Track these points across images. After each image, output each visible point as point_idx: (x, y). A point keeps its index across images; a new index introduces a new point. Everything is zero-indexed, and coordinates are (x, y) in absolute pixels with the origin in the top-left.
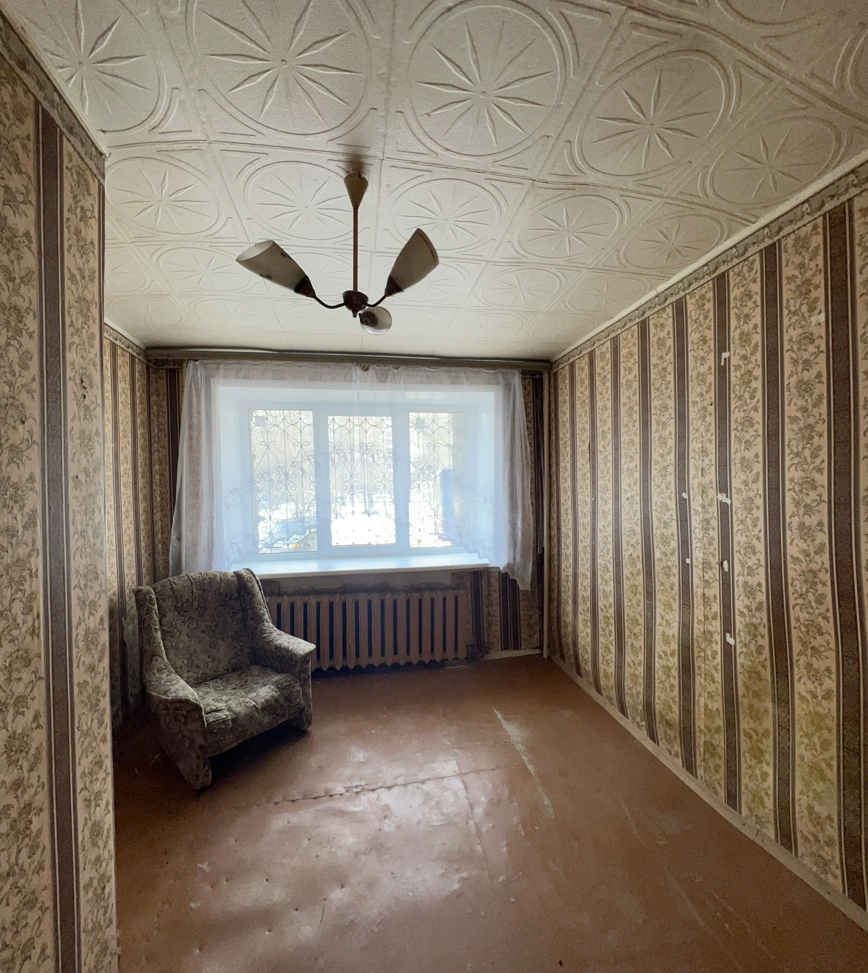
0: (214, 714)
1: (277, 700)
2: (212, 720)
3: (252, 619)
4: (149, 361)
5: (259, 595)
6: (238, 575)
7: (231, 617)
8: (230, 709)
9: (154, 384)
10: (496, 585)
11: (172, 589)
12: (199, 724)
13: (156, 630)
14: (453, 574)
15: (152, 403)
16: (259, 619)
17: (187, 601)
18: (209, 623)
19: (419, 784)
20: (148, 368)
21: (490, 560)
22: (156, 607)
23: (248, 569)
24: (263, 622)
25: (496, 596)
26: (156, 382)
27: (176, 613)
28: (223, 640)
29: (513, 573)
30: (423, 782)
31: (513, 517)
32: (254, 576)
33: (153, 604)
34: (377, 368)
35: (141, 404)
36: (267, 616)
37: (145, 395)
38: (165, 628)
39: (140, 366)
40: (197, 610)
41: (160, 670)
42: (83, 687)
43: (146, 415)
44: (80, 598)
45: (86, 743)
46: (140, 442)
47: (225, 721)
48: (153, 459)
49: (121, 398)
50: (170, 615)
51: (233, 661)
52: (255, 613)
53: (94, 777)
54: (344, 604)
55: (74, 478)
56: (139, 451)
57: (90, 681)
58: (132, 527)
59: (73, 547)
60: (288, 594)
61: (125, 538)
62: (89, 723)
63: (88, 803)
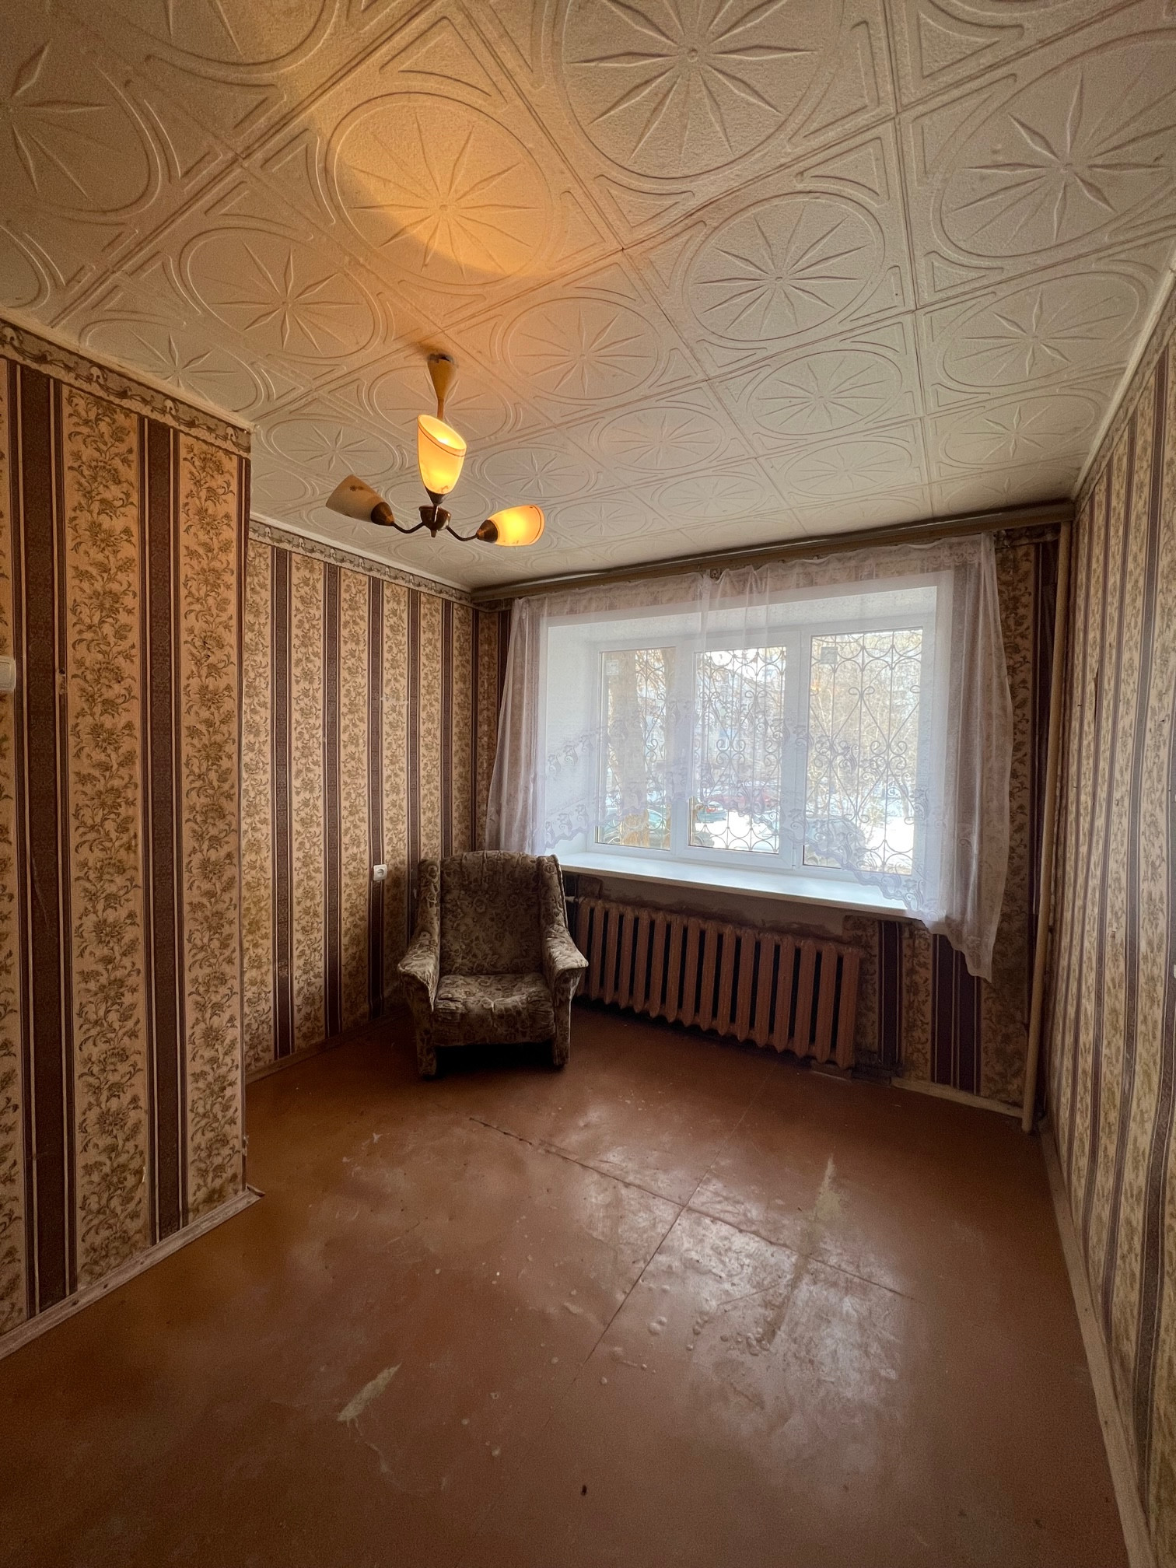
0: (446, 1002)
1: (519, 1013)
2: (441, 1006)
4: (478, 606)
5: (558, 890)
6: (539, 861)
7: (526, 910)
8: (464, 1004)
9: (486, 631)
10: (927, 956)
11: (460, 864)
12: (425, 1006)
13: (431, 905)
14: (847, 918)
15: (480, 653)
16: (551, 919)
17: (476, 880)
18: (498, 911)
19: (620, 1185)
20: (476, 613)
21: (908, 904)
22: (437, 880)
23: (553, 856)
24: (553, 922)
25: (925, 976)
26: (489, 628)
27: (463, 893)
28: (511, 934)
29: (959, 937)
30: (627, 1185)
31: (964, 829)
32: (557, 865)
33: (434, 877)
34: (732, 572)
35: (461, 654)
36: (561, 917)
37: (468, 646)
38: (448, 906)
39: (461, 613)
40: (487, 893)
41: (421, 946)
42: (196, 907)
43: (470, 668)
44: (194, 831)
45: (200, 956)
46: (456, 700)
47: (453, 1013)
48: (480, 718)
49: (425, 651)
50: (455, 893)
51: (516, 961)
52: (547, 910)
53: (212, 989)
54: (669, 927)
55: (188, 728)
56: (455, 708)
57: (208, 904)
58: (438, 794)
59: (185, 786)
60: (607, 899)
61: (424, 804)
62: (206, 940)
63: (201, 1007)
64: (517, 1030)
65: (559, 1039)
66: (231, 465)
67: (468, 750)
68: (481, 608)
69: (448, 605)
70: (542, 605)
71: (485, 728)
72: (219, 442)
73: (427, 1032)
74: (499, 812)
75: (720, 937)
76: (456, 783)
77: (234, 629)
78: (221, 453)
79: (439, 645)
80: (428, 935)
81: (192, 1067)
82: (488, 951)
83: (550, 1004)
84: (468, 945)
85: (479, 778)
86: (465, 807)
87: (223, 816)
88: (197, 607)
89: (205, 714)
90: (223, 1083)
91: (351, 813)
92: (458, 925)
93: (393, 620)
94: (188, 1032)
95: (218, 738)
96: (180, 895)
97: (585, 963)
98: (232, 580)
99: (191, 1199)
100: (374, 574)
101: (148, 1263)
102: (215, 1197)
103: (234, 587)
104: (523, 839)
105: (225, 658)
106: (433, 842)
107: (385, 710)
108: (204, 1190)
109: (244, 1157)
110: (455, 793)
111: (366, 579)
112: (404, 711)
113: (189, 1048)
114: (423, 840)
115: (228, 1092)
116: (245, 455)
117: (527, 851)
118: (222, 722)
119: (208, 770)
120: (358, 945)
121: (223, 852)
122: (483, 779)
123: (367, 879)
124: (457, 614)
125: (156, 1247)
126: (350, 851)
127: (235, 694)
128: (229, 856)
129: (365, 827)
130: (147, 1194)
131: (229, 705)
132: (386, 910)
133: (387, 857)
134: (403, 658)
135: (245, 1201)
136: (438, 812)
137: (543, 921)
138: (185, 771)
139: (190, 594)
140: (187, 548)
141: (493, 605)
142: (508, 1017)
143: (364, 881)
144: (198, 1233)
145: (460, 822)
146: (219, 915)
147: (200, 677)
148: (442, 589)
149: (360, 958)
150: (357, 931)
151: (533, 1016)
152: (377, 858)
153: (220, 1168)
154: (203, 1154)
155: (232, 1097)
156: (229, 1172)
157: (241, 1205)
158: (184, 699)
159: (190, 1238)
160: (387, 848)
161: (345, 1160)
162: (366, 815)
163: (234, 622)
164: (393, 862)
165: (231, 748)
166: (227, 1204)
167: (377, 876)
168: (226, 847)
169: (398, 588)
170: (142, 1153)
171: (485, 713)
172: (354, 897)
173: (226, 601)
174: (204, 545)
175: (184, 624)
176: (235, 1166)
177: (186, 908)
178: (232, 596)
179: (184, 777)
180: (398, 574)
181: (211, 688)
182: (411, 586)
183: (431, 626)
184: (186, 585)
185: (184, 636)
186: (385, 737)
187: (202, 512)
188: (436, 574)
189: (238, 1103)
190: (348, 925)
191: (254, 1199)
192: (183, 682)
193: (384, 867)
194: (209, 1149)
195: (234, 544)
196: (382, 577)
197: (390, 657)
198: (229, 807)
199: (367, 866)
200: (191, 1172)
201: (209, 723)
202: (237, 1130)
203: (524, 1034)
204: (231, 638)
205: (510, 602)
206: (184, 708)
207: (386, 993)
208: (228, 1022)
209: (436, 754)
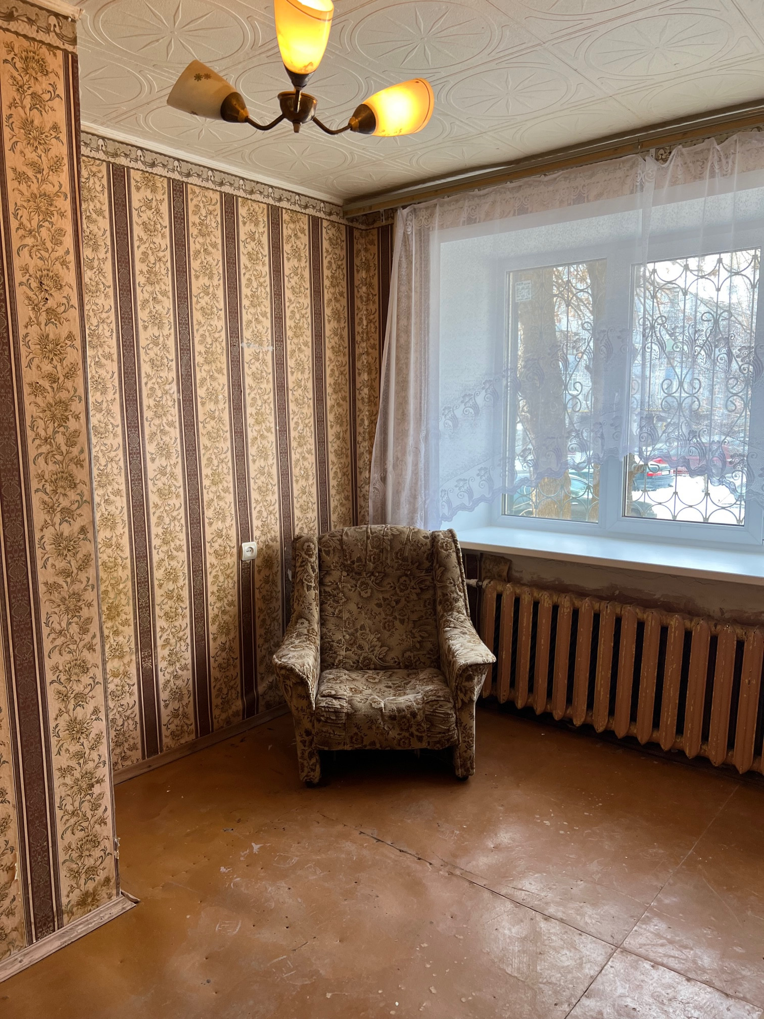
0: (329, 699)
1: (414, 714)
2: (323, 704)
3: (440, 603)
4: (352, 220)
5: (456, 571)
6: (434, 537)
7: (417, 594)
8: (350, 702)
9: (363, 253)
11: (341, 541)
12: (304, 703)
13: (309, 588)
15: (357, 283)
16: (449, 605)
17: (359, 559)
18: (387, 596)
19: (539, 917)
20: (350, 231)
22: (314, 559)
23: (451, 531)
24: (452, 610)
26: (366, 250)
27: (345, 574)
28: (402, 622)
30: (548, 918)
32: (455, 541)
33: (310, 556)
35: (333, 285)
36: (461, 603)
37: (342, 274)
38: (328, 589)
39: (332, 232)
40: (372, 574)
41: (299, 635)
42: (53, 587)
43: (344, 302)
44: (44, 503)
45: (59, 641)
46: (330, 341)
47: (337, 712)
48: (358, 365)
49: (290, 282)
50: (336, 574)
51: (408, 653)
52: (445, 595)
53: (74, 677)
54: (597, 617)
55: (30, 385)
56: (329, 353)
57: (64, 585)
58: (312, 458)
59: (32, 453)
60: (517, 582)
61: (296, 471)
62: (64, 625)
63: (63, 697)
64: (412, 735)
65: (462, 746)
66: (56, 63)
67: (346, 405)
68: (355, 225)
69: (315, 223)
70: (432, 215)
71: (365, 376)
72: (41, 36)
73: (308, 733)
74: (384, 479)
75: (664, 630)
76: (333, 446)
77: (72, 266)
78: (44, 50)
79: (307, 274)
80: (306, 623)
81: (59, 761)
82: (375, 642)
83: (450, 705)
84: (351, 635)
85: (359, 438)
86: (344, 474)
87: (73, 486)
88: (29, 241)
89: (47, 368)
90: (91, 781)
91: (214, 483)
92: (340, 611)
93: (251, 246)
94: (52, 724)
95: (64, 395)
96: (34, 573)
97: (491, 658)
98: (65, 205)
99: (64, 901)
100: (226, 189)
101: (26, 962)
102: (88, 901)
103: (69, 214)
104: (413, 511)
105: (65, 301)
106: (309, 516)
107: (247, 358)
108: (77, 892)
109: (116, 860)
110: (332, 457)
111: (217, 196)
112: (269, 358)
113: (53, 740)
114: (297, 513)
115: (97, 790)
116: (70, 48)
117: (419, 526)
118: (66, 376)
119: (55, 432)
120: (227, 634)
121: (76, 527)
122: (364, 440)
123: (235, 558)
124: (327, 234)
125: (32, 947)
126: (214, 527)
127: (78, 343)
128: (83, 530)
129: (230, 498)
130: (20, 892)
131: (73, 356)
132: (257, 595)
133: (257, 533)
134: (265, 292)
135: (119, 907)
136: (312, 480)
137: (439, 608)
138: (30, 434)
139: (21, 226)
140: (14, 170)
141: (371, 219)
142: (400, 718)
143: (232, 560)
144: (74, 936)
145: (338, 493)
146: (77, 596)
147: (39, 324)
148: (308, 202)
149: (231, 648)
150: (226, 617)
151: (430, 719)
152: (245, 534)
153: (92, 871)
154: (75, 855)
155: (101, 796)
156: (102, 875)
157: (116, 911)
158: (23, 351)
159: (66, 940)
160: (256, 523)
161: (223, 869)
162: (231, 485)
163: (71, 258)
164: (263, 538)
165: (77, 407)
166: (101, 908)
167: (247, 555)
168: (79, 519)
169: (255, 205)
170: (12, 849)
171: (364, 357)
172: (221, 579)
173: (61, 232)
174: (33, 164)
175: (17, 262)
176: (107, 869)
177: (42, 589)
178: (67, 225)
179: (29, 441)
180: (255, 187)
181: (51, 337)
182: (271, 202)
183: (296, 252)
184: (16, 216)
185: (18, 277)
186: (247, 391)
187: (27, 124)
188: (301, 184)
189: (107, 801)
190: (216, 611)
191: (129, 905)
192: (22, 332)
193: (253, 544)
194: (80, 849)
195: (66, 161)
196: (236, 193)
197: (249, 293)
198: (80, 475)
199: (234, 543)
200: (63, 872)
201: (53, 379)
202: (107, 831)
203: (420, 739)
204: (70, 277)
205: (391, 214)
206: (24, 362)
207: (261, 688)
208: (93, 714)
209: (309, 410)
